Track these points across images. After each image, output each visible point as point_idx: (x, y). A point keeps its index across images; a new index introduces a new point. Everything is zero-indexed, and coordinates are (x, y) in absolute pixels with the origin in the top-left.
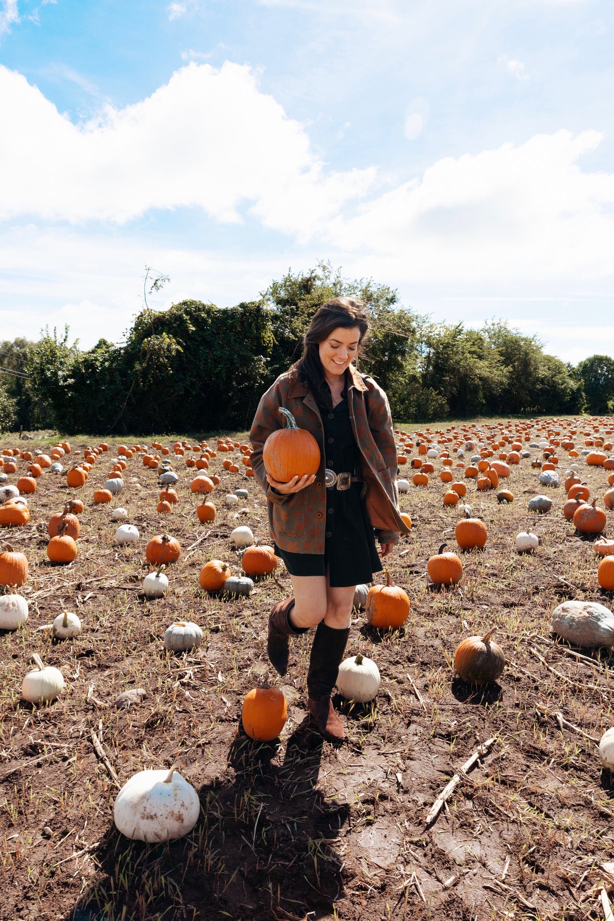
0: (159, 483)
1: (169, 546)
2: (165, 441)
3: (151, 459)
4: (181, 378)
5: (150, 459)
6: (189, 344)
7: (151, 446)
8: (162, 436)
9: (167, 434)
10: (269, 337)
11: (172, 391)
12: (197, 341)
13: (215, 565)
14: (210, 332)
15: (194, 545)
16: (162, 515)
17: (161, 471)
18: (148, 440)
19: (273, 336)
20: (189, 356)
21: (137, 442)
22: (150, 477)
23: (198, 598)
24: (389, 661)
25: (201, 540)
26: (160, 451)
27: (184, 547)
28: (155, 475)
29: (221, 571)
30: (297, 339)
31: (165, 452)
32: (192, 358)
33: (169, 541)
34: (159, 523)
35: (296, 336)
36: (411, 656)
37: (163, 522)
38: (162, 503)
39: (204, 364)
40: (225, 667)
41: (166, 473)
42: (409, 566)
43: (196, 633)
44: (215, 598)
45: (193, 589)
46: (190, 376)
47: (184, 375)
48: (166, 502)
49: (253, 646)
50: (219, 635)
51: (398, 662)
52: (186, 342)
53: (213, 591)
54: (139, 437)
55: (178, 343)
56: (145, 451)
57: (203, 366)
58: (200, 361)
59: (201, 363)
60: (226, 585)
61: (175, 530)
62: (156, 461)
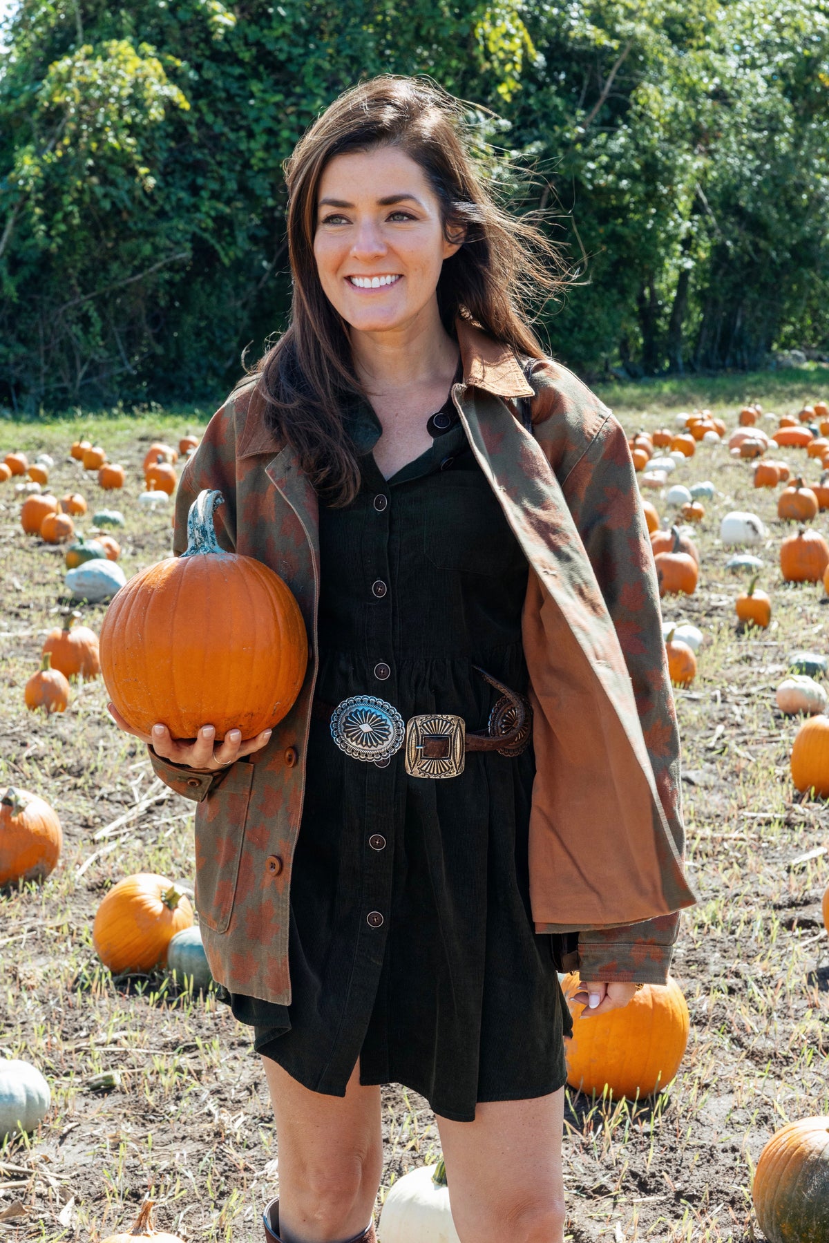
0: (60, 601)
1: (21, 827)
2: (121, 436)
3: (49, 510)
4: (180, 200)
5: (46, 509)
6: (208, 74)
7: (67, 455)
8: (111, 416)
9: (128, 410)
10: (507, 36)
11: (147, 249)
12: (240, 63)
13: (140, 890)
14: (287, 29)
15: (121, 820)
16: (37, 718)
17: (74, 557)
18: (60, 431)
19: (524, 33)
20: (209, 118)
21: (17, 443)
22: (38, 577)
23: (79, 993)
24: (578, 1188)
25: (146, 804)
26: (95, 474)
27: (87, 827)
28: (54, 568)
29: (158, 907)
30: (615, 44)
31: (110, 482)
32: (219, 126)
33: (21, 809)
34: (24, 745)
35: (614, 35)
36: (653, 1175)
37: (38, 744)
38: (39, 677)
39: (267, 148)
40: (93, 1190)
41: (88, 566)
42: (792, 904)
43: (27, 1091)
44: (133, 992)
45: (72, 964)
46: (215, 196)
47: (195, 190)
48: (54, 675)
49: (197, 1136)
50: (108, 1102)
51: (601, 1191)
52: (198, 68)
53: (133, 971)
54: (29, 422)
55: (173, 75)
56: (41, 478)
57: (260, 154)
58: (251, 135)
59: (253, 145)
60: (173, 954)
61: (68, 770)
62: (64, 518)
